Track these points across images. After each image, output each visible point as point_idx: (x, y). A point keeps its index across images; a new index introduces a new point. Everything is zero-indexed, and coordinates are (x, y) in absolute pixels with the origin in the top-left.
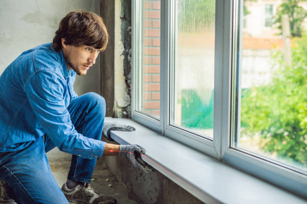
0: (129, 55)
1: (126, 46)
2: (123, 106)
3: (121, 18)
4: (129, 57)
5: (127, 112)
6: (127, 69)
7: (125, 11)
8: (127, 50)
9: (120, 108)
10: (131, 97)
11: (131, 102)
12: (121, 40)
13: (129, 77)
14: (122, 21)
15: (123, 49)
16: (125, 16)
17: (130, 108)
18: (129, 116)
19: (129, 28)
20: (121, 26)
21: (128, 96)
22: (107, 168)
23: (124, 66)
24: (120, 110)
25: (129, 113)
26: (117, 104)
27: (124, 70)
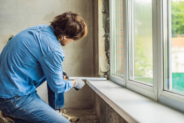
0: (108, 37)
1: (106, 31)
2: (105, 72)
3: (102, 12)
4: (108, 38)
5: (108, 75)
6: (107, 47)
7: (105, 7)
8: (107, 34)
9: (103, 72)
10: (110, 66)
11: (110, 69)
12: (103, 27)
13: (109, 52)
14: (103, 15)
15: (104, 33)
16: (105, 11)
17: (109, 73)
18: (109, 78)
19: (108, 19)
20: (103, 18)
21: (108, 65)
22: (96, 114)
23: (105, 45)
24: (103, 74)
25: (109, 76)
26: (101, 70)
27: (105, 47)
